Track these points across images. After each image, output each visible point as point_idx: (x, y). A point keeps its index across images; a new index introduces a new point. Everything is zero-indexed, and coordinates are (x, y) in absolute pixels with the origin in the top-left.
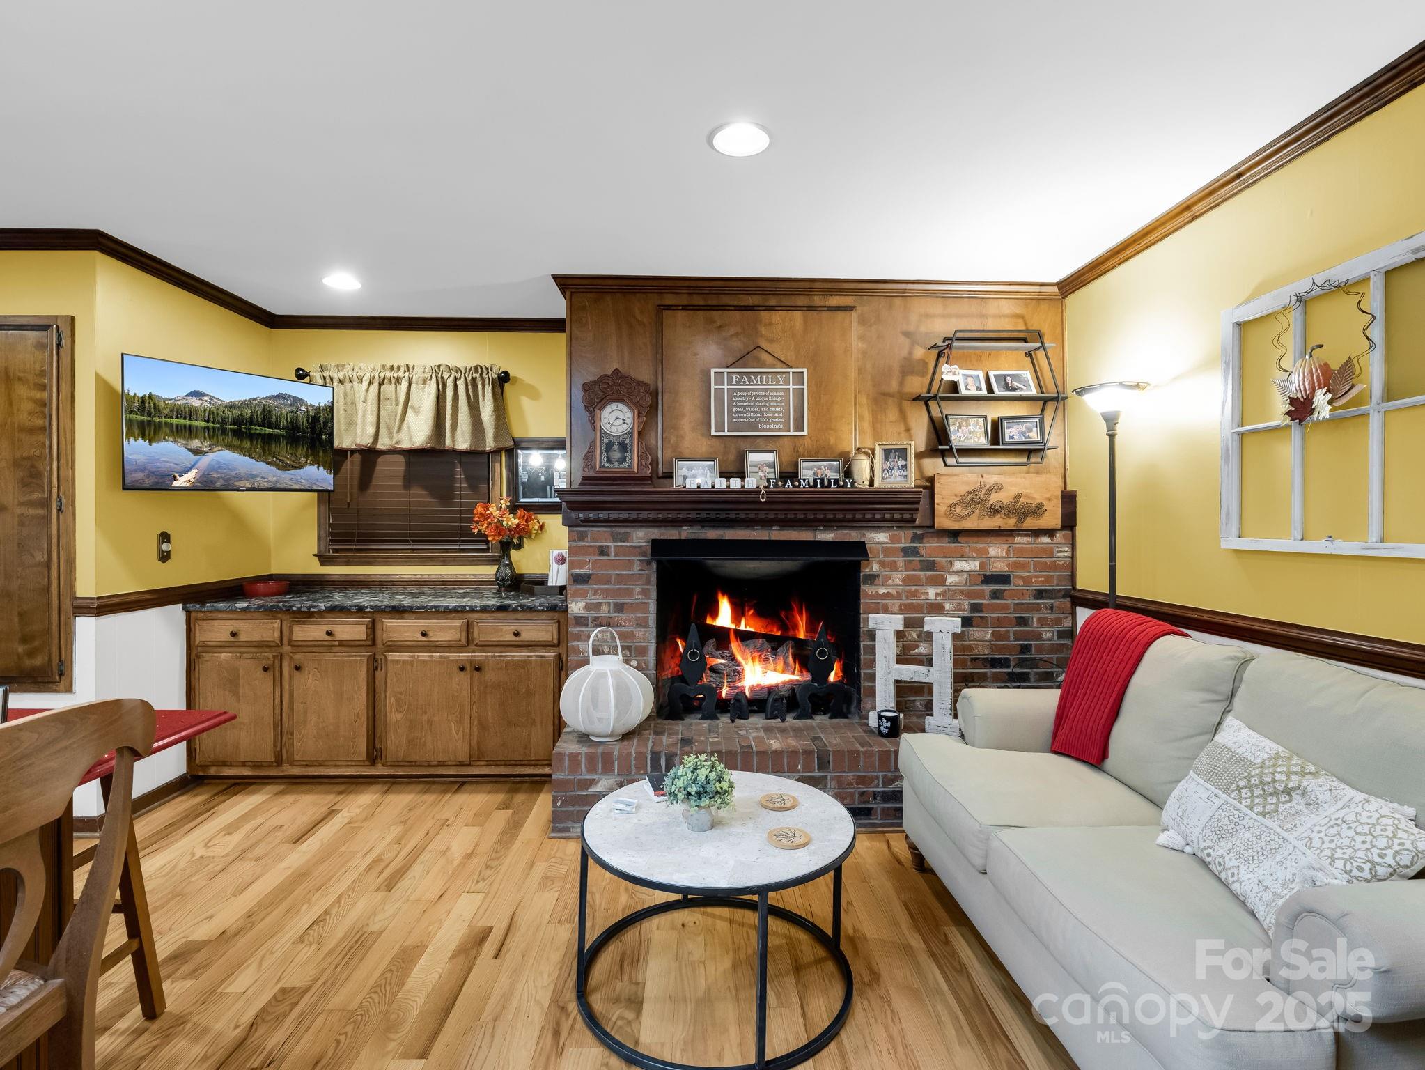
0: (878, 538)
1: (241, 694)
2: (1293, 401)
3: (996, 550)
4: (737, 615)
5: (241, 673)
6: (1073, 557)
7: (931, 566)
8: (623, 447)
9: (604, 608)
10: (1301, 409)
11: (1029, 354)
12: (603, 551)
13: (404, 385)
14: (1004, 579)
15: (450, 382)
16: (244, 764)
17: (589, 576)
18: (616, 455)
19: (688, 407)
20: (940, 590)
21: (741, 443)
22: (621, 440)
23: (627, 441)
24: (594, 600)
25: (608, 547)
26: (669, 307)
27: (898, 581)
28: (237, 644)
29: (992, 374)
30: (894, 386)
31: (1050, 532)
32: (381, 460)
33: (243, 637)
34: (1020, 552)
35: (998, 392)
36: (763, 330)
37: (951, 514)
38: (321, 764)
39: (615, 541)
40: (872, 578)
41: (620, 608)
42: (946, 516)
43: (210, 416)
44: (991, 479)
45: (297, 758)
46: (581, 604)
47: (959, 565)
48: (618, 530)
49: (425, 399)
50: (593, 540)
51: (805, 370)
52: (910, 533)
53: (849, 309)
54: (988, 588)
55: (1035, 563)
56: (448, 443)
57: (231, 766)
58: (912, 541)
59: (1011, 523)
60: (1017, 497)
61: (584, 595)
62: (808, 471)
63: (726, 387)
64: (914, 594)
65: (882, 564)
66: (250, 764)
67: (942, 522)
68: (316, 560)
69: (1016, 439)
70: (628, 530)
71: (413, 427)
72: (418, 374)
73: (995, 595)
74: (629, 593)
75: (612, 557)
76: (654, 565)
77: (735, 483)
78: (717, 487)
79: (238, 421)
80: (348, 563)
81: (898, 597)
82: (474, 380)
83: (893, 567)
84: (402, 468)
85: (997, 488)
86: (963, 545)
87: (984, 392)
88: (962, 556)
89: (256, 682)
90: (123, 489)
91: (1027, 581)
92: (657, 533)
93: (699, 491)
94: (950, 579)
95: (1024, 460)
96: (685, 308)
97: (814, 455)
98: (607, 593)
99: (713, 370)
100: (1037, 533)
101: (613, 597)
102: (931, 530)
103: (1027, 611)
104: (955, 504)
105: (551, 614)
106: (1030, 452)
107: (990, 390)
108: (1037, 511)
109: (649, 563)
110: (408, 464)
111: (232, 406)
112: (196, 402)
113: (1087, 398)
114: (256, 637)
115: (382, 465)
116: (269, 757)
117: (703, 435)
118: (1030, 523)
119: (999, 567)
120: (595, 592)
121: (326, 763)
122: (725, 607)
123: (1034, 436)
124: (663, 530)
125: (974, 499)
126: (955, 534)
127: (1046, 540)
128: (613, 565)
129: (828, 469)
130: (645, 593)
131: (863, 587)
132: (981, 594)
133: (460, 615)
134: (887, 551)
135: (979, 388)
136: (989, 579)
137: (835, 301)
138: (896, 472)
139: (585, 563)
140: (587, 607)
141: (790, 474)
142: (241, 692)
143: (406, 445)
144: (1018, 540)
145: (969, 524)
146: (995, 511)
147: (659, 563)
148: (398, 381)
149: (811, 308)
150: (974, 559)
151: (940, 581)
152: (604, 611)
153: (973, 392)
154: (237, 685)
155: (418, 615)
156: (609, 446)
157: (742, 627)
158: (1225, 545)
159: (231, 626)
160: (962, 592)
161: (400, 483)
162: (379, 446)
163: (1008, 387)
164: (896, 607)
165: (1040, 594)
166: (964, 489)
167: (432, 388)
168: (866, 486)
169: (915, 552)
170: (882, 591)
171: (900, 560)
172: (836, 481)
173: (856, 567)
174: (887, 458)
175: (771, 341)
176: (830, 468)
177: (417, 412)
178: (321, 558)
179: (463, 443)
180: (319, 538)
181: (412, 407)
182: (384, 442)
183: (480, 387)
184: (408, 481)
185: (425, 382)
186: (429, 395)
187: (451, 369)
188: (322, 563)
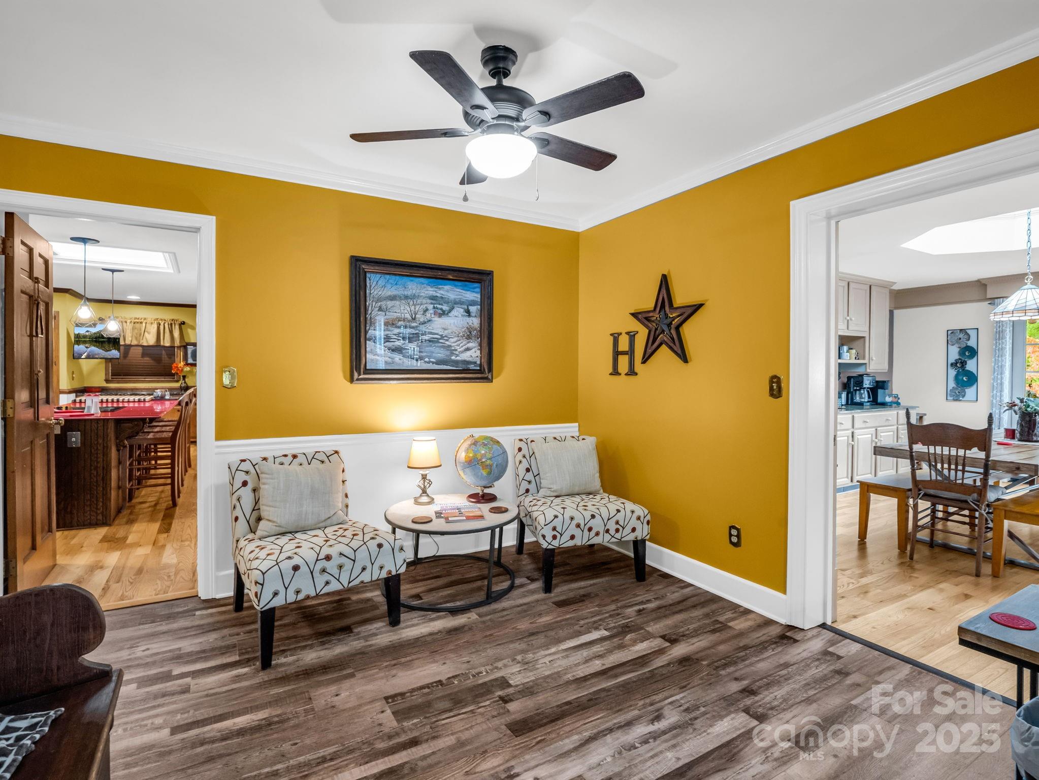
13: (144, 325)
15: (162, 324)
32: (132, 348)
43: (90, 337)
49: (153, 329)
56: (162, 343)
68: (105, 383)
71: (147, 337)
72: (149, 321)
79: (96, 338)
80: (118, 382)
82: (171, 324)
84: (141, 351)
90: (74, 358)
110: (143, 350)
111: (95, 333)
112: (87, 334)
115: (132, 350)
143: (145, 344)
148: (141, 323)
161: (140, 356)
162: (132, 344)
167: (155, 326)
177: (149, 333)
178: (107, 381)
179: (167, 344)
180: (106, 374)
181: (147, 332)
182: (135, 342)
183: (173, 326)
184: (143, 355)
185: (152, 323)
186: (154, 328)
187: (161, 320)
188: (107, 383)
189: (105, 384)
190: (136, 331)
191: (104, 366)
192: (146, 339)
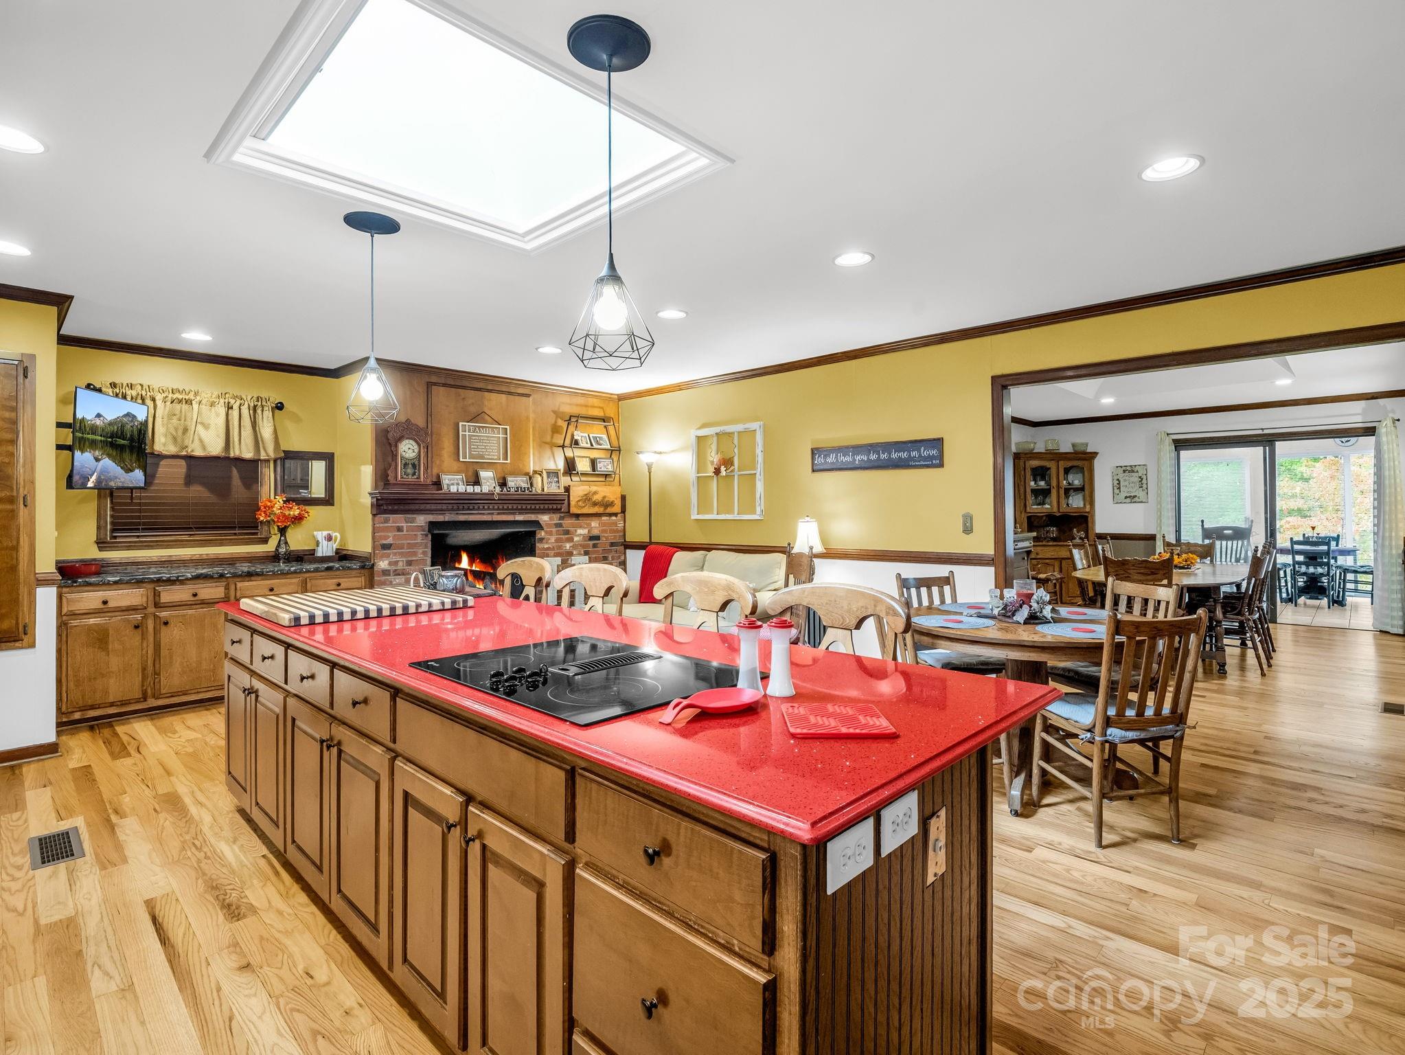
0: (544, 518)
1: (110, 649)
2: (715, 469)
3: (594, 523)
4: (471, 562)
5: (111, 632)
6: (624, 526)
7: (567, 532)
8: (414, 466)
9: (400, 564)
10: (717, 471)
11: (605, 427)
12: (399, 529)
13: (195, 406)
14: (597, 538)
16: (112, 705)
17: (391, 545)
18: (410, 471)
19: (447, 444)
20: (571, 544)
21: (476, 467)
22: (412, 462)
23: (417, 463)
24: (394, 559)
25: (402, 526)
26: (435, 384)
27: (553, 541)
28: (106, 610)
29: (591, 435)
30: (548, 439)
31: (616, 515)
32: (167, 462)
33: (111, 604)
34: (604, 524)
35: (595, 446)
36: (486, 403)
37: (577, 506)
38: (185, 693)
39: (407, 522)
40: (541, 540)
41: (409, 563)
42: (575, 506)
43: (102, 432)
44: (594, 489)
45: (163, 691)
46: (386, 562)
47: (580, 531)
48: (408, 516)
49: (216, 418)
50: (394, 522)
51: (508, 427)
52: (558, 515)
53: (528, 396)
54: (591, 543)
55: (610, 530)
56: (235, 452)
57: (99, 708)
58: (560, 520)
59: (601, 510)
60: (604, 497)
61: (388, 556)
62: (513, 482)
63: (467, 433)
64: (560, 547)
65: (546, 532)
66: (119, 703)
67: (574, 510)
68: (95, 547)
69: (603, 469)
70: (415, 516)
71: (202, 437)
72: (206, 398)
73: (595, 546)
74: (415, 554)
75: (405, 533)
76: (430, 536)
77: (477, 489)
78: (468, 491)
79: (113, 436)
81: (553, 549)
82: (255, 407)
83: (550, 533)
84: (184, 470)
85: (595, 493)
86: (582, 521)
87: (589, 445)
88: (581, 527)
89: (126, 638)
90: (70, 487)
91: (607, 538)
92: (431, 518)
93: (458, 493)
94: (576, 539)
95: (603, 479)
96: (444, 385)
97: (514, 474)
98: (402, 554)
99: (461, 424)
100: (611, 515)
101: (405, 557)
102: (569, 514)
103: (607, 553)
104: (579, 501)
105: (363, 571)
106: (606, 476)
107: (592, 445)
108: (611, 504)
109: (426, 535)
110: (189, 468)
112: (98, 422)
113: (640, 456)
114: (125, 603)
115: (167, 467)
116: (138, 695)
117: (455, 460)
118: (609, 510)
119: (596, 532)
120: (395, 554)
121: (190, 692)
122: (465, 558)
123: (610, 468)
124: (435, 516)
125: (587, 499)
126: (577, 516)
127: (614, 518)
128: (406, 537)
129: (521, 482)
130: (424, 553)
131: (537, 545)
132: (588, 546)
133: (295, 575)
134: (548, 525)
135: (587, 443)
136: (592, 538)
137: (520, 391)
138: (554, 484)
139: (389, 537)
140: (390, 564)
141: (503, 484)
142: (110, 647)
143: (199, 452)
144: (603, 518)
145: (585, 511)
146: (595, 504)
147: (433, 535)
148: (187, 402)
149: (510, 393)
150: (585, 528)
151: (571, 540)
152: (400, 566)
153: (584, 445)
154: (107, 643)
155: (268, 577)
156: (406, 465)
157: (474, 568)
158: (693, 518)
159: (101, 594)
160: (581, 545)
161: (182, 482)
162: (165, 452)
163: (598, 443)
164: (552, 554)
165: (612, 544)
166: (582, 493)
167: (221, 411)
168: (539, 491)
169: (560, 525)
170: (546, 546)
171: (554, 530)
172: (528, 488)
173: (533, 534)
174: (548, 477)
175: (491, 409)
176: (523, 481)
177: (206, 427)
178: (101, 544)
179: (248, 455)
180: (99, 528)
181: (202, 424)
182: (172, 449)
183: (259, 411)
184: (189, 481)
185: (212, 404)
186: (217, 415)
187: (235, 397)
188: (101, 549)
189: (94, 553)
190: (175, 421)
191: (94, 505)
192: (201, 441)
